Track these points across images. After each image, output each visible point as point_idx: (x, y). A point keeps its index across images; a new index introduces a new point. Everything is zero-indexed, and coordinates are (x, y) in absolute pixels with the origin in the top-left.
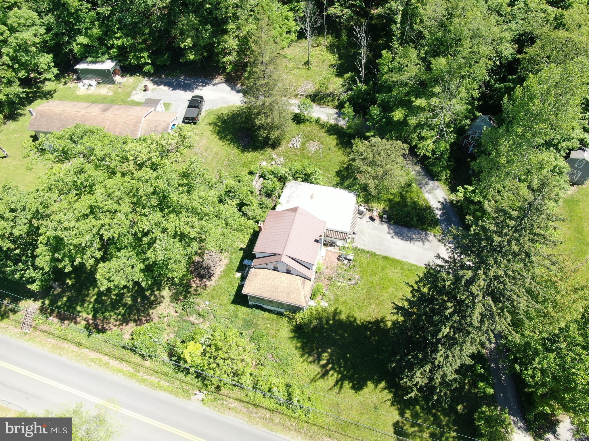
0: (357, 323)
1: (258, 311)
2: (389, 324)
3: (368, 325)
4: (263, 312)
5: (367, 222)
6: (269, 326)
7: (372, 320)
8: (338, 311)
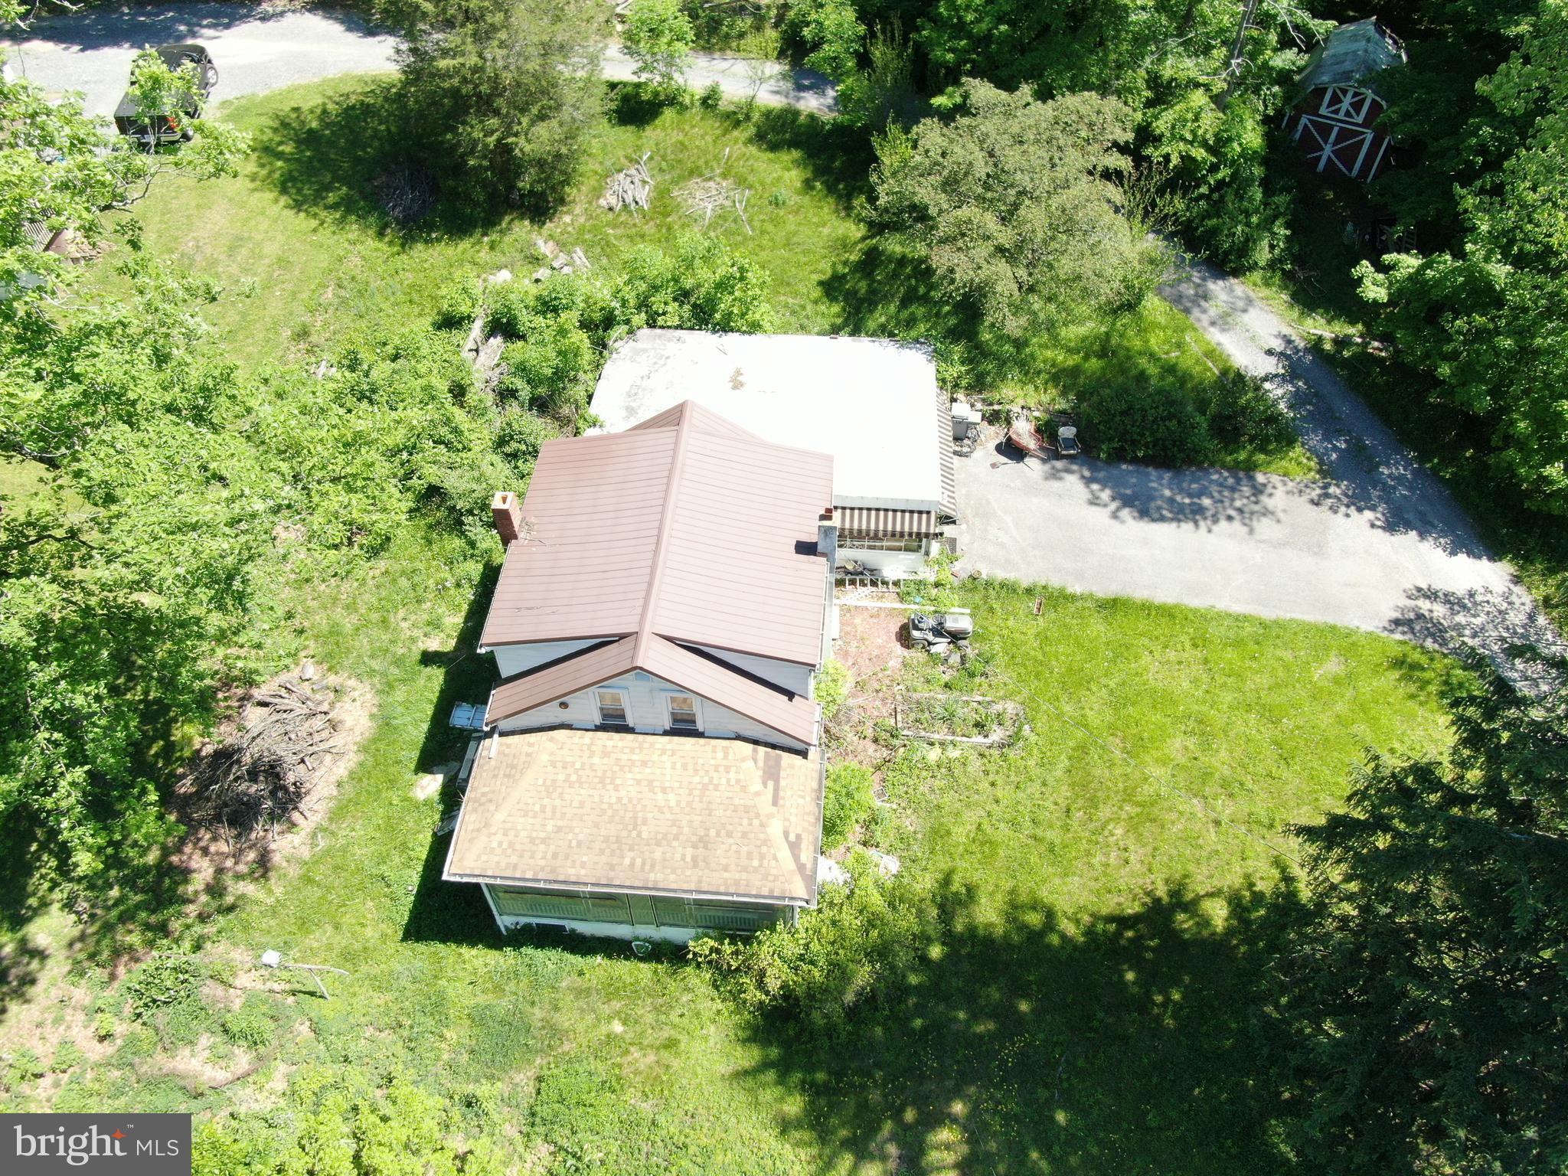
0: (1063, 937)
1: (548, 959)
2: (1218, 913)
3: (1118, 934)
4: (577, 960)
5: (994, 466)
6: (617, 1027)
7: (1133, 908)
8: (956, 886)
